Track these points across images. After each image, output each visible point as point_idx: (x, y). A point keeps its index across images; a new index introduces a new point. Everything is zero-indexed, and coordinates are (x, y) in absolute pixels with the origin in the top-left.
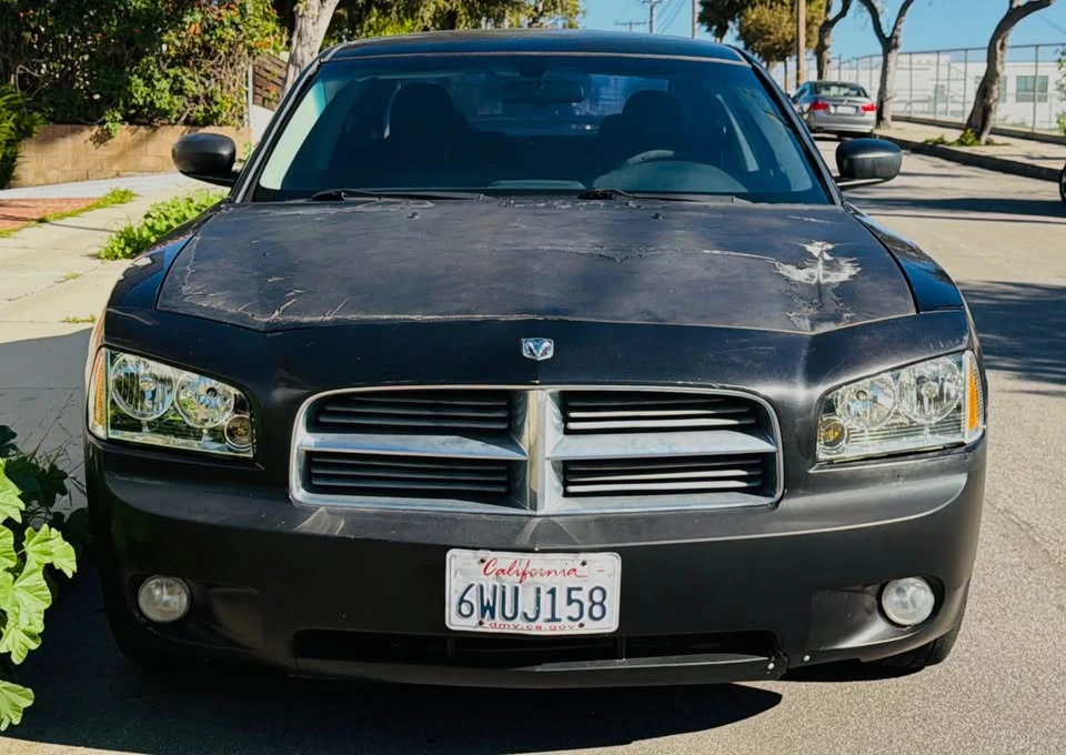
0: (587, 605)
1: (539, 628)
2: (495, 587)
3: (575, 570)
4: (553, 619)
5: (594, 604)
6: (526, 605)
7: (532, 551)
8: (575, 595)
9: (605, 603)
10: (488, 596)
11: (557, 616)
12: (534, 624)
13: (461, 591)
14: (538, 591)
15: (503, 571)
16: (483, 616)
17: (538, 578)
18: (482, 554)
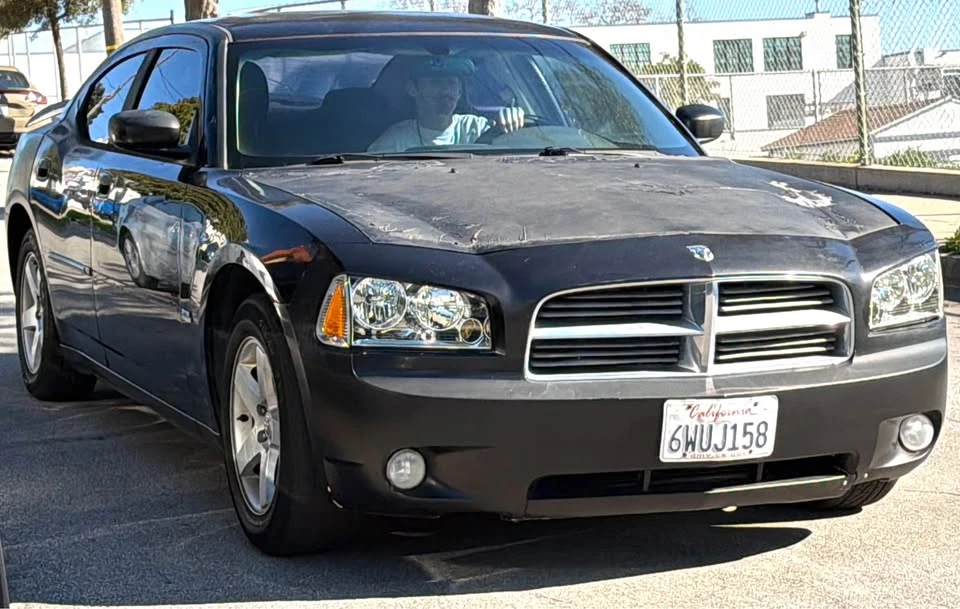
0: (755, 435)
1: (724, 455)
2: (696, 427)
3: (749, 410)
4: (734, 448)
5: (760, 434)
6: (717, 439)
7: (723, 397)
8: (749, 428)
9: (767, 434)
10: (691, 434)
11: (737, 446)
12: (720, 453)
13: (672, 432)
14: (726, 427)
15: (703, 414)
16: (687, 449)
17: (726, 418)
18: (688, 402)
